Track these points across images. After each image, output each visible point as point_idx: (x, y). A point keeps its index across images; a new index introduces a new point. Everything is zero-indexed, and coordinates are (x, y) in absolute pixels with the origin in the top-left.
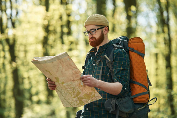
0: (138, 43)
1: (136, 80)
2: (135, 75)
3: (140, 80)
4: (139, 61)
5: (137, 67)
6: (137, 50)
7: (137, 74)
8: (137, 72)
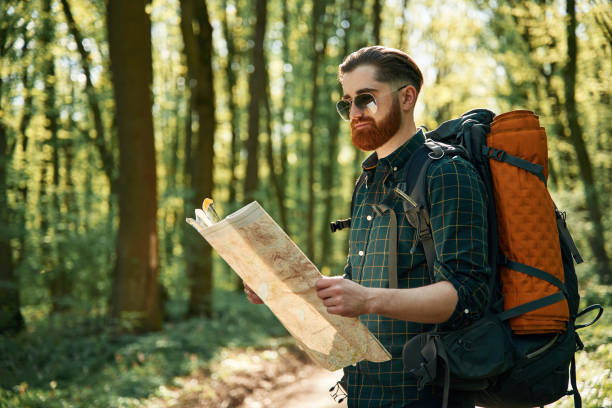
0: (519, 129)
1: (516, 258)
2: (513, 240)
3: (530, 255)
4: (525, 192)
5: (517, 213)
6: (517, 155)
7: (517, 237)
8: (518, 230)
